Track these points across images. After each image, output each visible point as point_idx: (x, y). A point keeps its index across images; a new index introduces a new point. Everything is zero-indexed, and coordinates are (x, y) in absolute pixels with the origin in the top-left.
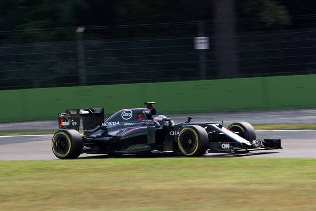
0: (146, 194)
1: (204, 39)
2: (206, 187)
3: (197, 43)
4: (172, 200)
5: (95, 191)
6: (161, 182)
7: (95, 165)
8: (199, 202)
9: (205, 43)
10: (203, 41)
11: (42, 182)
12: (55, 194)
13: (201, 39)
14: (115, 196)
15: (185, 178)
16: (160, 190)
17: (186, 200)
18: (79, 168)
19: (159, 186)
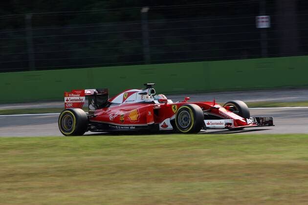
0: (210, 169)
1: (266, 18)
2: (268, 162)
3: (259, 22)
4: (235, 175)
5: (160, 166)
6: (223, 157)
7: (160, 141)
8: (261, 176)
9: (266, 21)
10: (264, 20)
11: (109, 158)
12: (121, 169)
13: (263, 18)
14: (179, 170)
15: (247, 153)
16: (223, 165)
17: (248, 175)
18: (145, 144)
19: (222, 161)
